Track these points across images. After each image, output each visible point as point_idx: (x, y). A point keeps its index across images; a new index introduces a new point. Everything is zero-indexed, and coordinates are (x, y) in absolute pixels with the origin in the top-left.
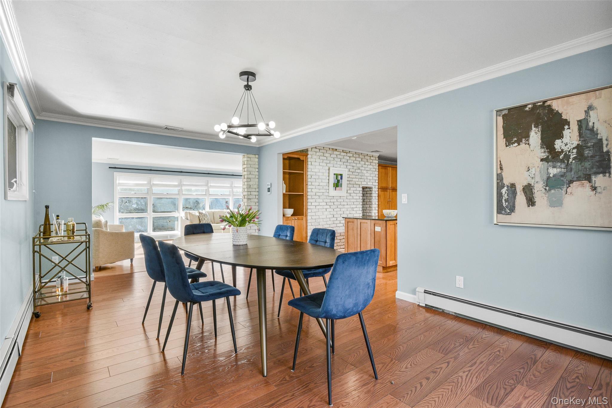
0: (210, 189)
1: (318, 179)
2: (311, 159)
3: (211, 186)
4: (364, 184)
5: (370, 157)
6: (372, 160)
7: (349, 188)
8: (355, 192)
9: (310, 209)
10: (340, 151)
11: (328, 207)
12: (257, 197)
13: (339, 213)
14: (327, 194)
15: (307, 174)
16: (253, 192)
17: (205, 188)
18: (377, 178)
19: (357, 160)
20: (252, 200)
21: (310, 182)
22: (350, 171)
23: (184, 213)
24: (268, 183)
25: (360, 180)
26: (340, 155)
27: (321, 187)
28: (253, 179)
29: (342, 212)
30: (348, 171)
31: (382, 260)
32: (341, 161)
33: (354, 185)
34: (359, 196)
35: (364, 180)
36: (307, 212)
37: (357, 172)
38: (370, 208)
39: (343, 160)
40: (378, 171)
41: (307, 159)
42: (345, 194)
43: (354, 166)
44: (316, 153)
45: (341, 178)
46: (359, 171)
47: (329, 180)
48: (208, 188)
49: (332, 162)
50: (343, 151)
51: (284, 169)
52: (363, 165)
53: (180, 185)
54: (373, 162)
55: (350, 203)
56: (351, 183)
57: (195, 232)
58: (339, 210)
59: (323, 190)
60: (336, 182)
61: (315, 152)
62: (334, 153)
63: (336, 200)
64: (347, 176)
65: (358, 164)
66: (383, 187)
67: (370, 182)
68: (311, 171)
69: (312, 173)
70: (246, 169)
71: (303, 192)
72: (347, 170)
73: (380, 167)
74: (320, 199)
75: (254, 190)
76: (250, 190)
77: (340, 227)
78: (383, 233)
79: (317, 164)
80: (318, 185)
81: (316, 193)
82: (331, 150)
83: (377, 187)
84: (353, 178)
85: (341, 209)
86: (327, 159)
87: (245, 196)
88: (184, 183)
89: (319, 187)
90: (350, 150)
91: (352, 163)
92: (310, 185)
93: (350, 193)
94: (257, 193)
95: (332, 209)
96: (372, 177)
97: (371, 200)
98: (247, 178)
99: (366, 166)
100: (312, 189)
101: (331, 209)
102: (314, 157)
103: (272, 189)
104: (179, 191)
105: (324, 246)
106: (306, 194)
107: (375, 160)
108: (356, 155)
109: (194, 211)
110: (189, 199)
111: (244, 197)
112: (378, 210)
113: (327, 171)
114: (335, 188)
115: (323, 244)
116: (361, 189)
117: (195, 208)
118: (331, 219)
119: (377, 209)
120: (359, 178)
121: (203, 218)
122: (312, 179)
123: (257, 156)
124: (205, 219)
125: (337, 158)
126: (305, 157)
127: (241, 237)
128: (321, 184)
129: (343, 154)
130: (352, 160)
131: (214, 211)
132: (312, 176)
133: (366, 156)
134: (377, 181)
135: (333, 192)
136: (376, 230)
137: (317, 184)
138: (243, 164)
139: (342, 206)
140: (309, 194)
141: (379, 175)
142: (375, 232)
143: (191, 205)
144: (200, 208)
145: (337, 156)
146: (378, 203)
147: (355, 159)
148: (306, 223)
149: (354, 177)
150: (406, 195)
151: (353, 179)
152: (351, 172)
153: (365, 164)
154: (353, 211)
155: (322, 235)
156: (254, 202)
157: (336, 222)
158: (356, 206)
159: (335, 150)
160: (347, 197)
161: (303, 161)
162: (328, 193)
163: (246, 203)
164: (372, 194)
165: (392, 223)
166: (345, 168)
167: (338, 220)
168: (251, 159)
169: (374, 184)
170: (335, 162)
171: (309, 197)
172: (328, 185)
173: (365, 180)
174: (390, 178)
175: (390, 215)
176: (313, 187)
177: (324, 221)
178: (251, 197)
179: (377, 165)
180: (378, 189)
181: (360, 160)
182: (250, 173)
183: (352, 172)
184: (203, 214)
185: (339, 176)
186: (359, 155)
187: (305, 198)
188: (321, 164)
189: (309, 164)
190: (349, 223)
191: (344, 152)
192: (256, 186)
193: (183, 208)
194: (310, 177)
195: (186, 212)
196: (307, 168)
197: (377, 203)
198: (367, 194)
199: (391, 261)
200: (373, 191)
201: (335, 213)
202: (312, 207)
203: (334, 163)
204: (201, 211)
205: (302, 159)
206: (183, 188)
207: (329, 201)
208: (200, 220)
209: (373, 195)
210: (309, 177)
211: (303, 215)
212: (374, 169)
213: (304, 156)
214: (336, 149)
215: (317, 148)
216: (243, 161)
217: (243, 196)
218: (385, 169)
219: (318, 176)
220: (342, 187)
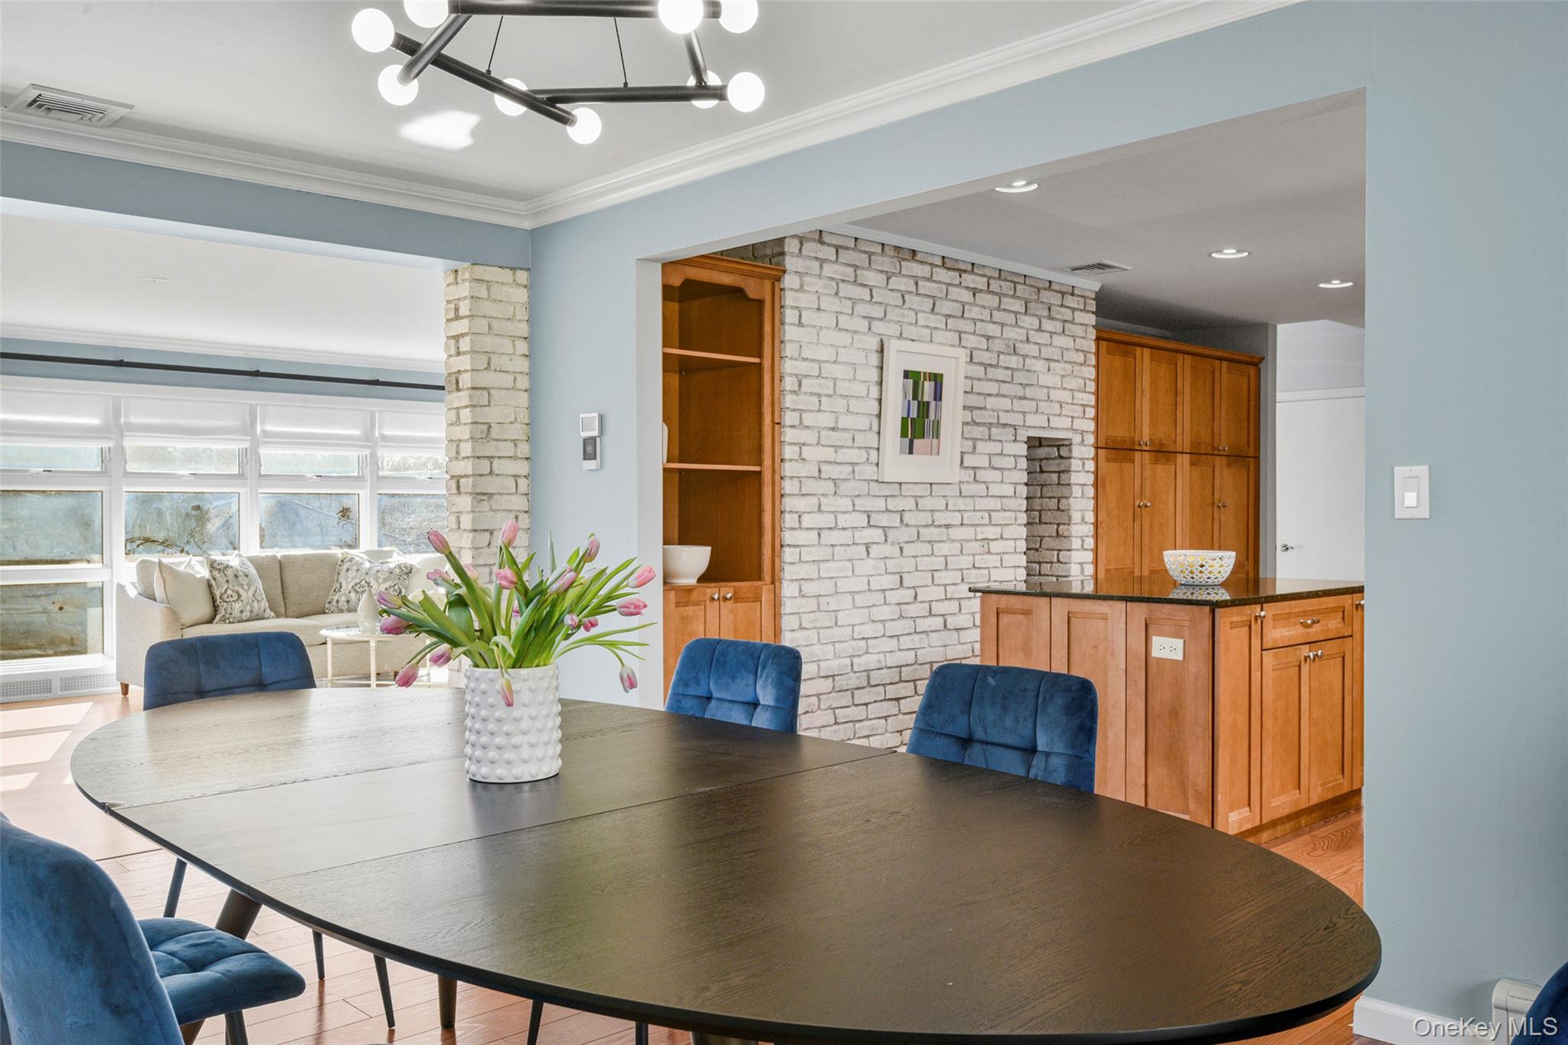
0: (263, 451)
1: (828, 396)
2: (799, 294)
3: (265, 433)
4: (1036, 425)
5: (1063, 294)
6: (1068, 311)
7: (970, 443)
8: (998, 462)
9: (795, 546)
10: (930, 260)
11: (876, 535)
12: (523, 484)
13: (926, 563)
14: (870, 472)
15: (776, 369)
16: (503, 461)
17: (236, 446)
18: (1093, 398)
19: (1004, 310)
20: (500, 502)
21: (794, 410)
22: (975, 360)
23: (134, 564)
24: (582, 416)
25: (1019, 405)
26: (930, 279)
27: (844, 438)
28: (504, 392)
29: (937, 562)
30: (969, 360)
31: (1192, 806)
32: (933, 310)
33: (994, 430)
34: (1016, 484)
35: (1034, 404)
36: (777, 560)
37: (1007, 368)
38: (1057, 541)
39: (945, 307)
40: (1093, 362)
41: (777, 292)
42: (955, 474)
43: (993, 337)
44: (821, 266)
45: (938, 396)
46: (1013, 361)
47: (880, 401)
48: (256, 443)
49: (893, 314)
50: (943, 263)
51: (665, 345)
52: (1031, 333)
53: (115, 428)
54: (1072, 322)
55: (976, 518)
56: (980, 417)
57: (209, 683)
58: (925, 548)
59: (855, 452)
60: (914, 414)
61: (816, 258)
62: (903, 272)
63: (910, 504)
64: (963, 385)
65: (1011, 325)
66: (1115, 441)
67: (1060, 415)
68: (796, 355)
69: (802, 368)
70: (465, 344)
71: (760, 463)
72: (962, 354)
73: (1103, 344)
74: (842, 496)
75: (507, 449)
76: (490, 449)
77: (931, 634)
78: (1198, 668)
79: (827, 320)
80: (833, 425)
81: (824, 467)
82: (892, 253)
83: (1090, 439)
84: (990, 395)
85: (936, 546)
86: (872, 296)
87: (463, 481)
88: (134, 420)
89: (836, 438)
90: (978, 258)
91: (982, 321)
92: (792, 427)
93: (974, 468)
94: (522, 468)
95: (892, 544)
96: (1071, 390)
97: (1063, 501)
98: (473, 388)
99: (1041, 338)
100: (801, 445)
101: (887, 547)
102: (813, 284)
103: (609, 446)
104: (104, 456)
105: (1022, 773)
106: (774, 471)
107: (1084, 310)
108: (1003, 283)
109: (184, 559)
110: (159, 496)
111: (458, 487)
112: (1096, 551)
113: (874, 359)
114: (907, 440)
115: (1011, 764)
116: (1023, 449)
117: (188, 542)
118: (887, 593)
119: (1090, 543)
120: (1015, 397)
121: (229, 592)
122: (803, 398)
123: (522, 276)
124: (239, 596)
125: (918, 294)
126: (768, 284)
127: (524, 733)
128: (845, 422)
129: (942, 275)
130: (983, 307)
131: (284, 557)
132: (804, 382)
133: (1045, 289)
134: (1091, 412)
135: (898, 465)
136: (1155, 653)
137: (826, 420)
138: (451, 315)
139: (937, 530)
140: (788, 469)
141: (1097, 380)
142: (1150, 662)
143: (170, 526)
144: (214, 545)
145: (917, 284)
146: (1097, 515)
147: (996, 304)
148: (776, 616)
149: (992, 388)
150: (1422, 471)
151: (989, 399)
152: (981, 364)
153: (1040, 329)
154: (986, 557)
155: (1005, 709)
156: (511, 511)
157: (912, 610)
158: (998, 529)
159: (908, 256)
160: (963, 487)
161: (760, 303)
162: (877, 465)
163: (470, 516)
164: (1068, 471)
165: (1240, 619)
166: (954, 346)
167: (919, 599)
168: (494, 288)
169: (1079, 424)
170: (906, 312)
171: (788, 486)
172: (875, 428)
173: (1041, 404)
174: (1147, 396)
175: (1204, 576)
176: (808, 436)
177: (858, 603)
178: (491, 485)
179: (1092, 334)
180: (1097, 448)
181: (1018, 306)
182: (489, 364)
183: (986, 366)
184: (230, 573)
185: (927, 383)
186: (1015, 283)
187: (767, 491)
188: (844, 321)
189: (788, 320)
190: (1005, 619)
191: (949, 269)
192: (517, 432)
193: (129, 540)
194: (796, 388)
195: (142, 562)
196: (777, 341)
197: (1090, 517)
198: (1045, 475)
199: (1232, 810)
200: (1072, 460)
201: (907, 565)
202: (801, 537)
203: (906, 320)
204: (217, 556)
205: (752, 294)
206: (130, 443)
207: (880, 504)
208: (214, 601)
209: (1074, 478)
210: (789, 383)
211: (760, 578)
212: (1081, 354)
213: (763, 277)
214: (914, 252)
215: (826, 238)
216: (448, 302)
217: (453, 484)
218: (1126, 354)
219: (831, 384)
220: (938, 437)
